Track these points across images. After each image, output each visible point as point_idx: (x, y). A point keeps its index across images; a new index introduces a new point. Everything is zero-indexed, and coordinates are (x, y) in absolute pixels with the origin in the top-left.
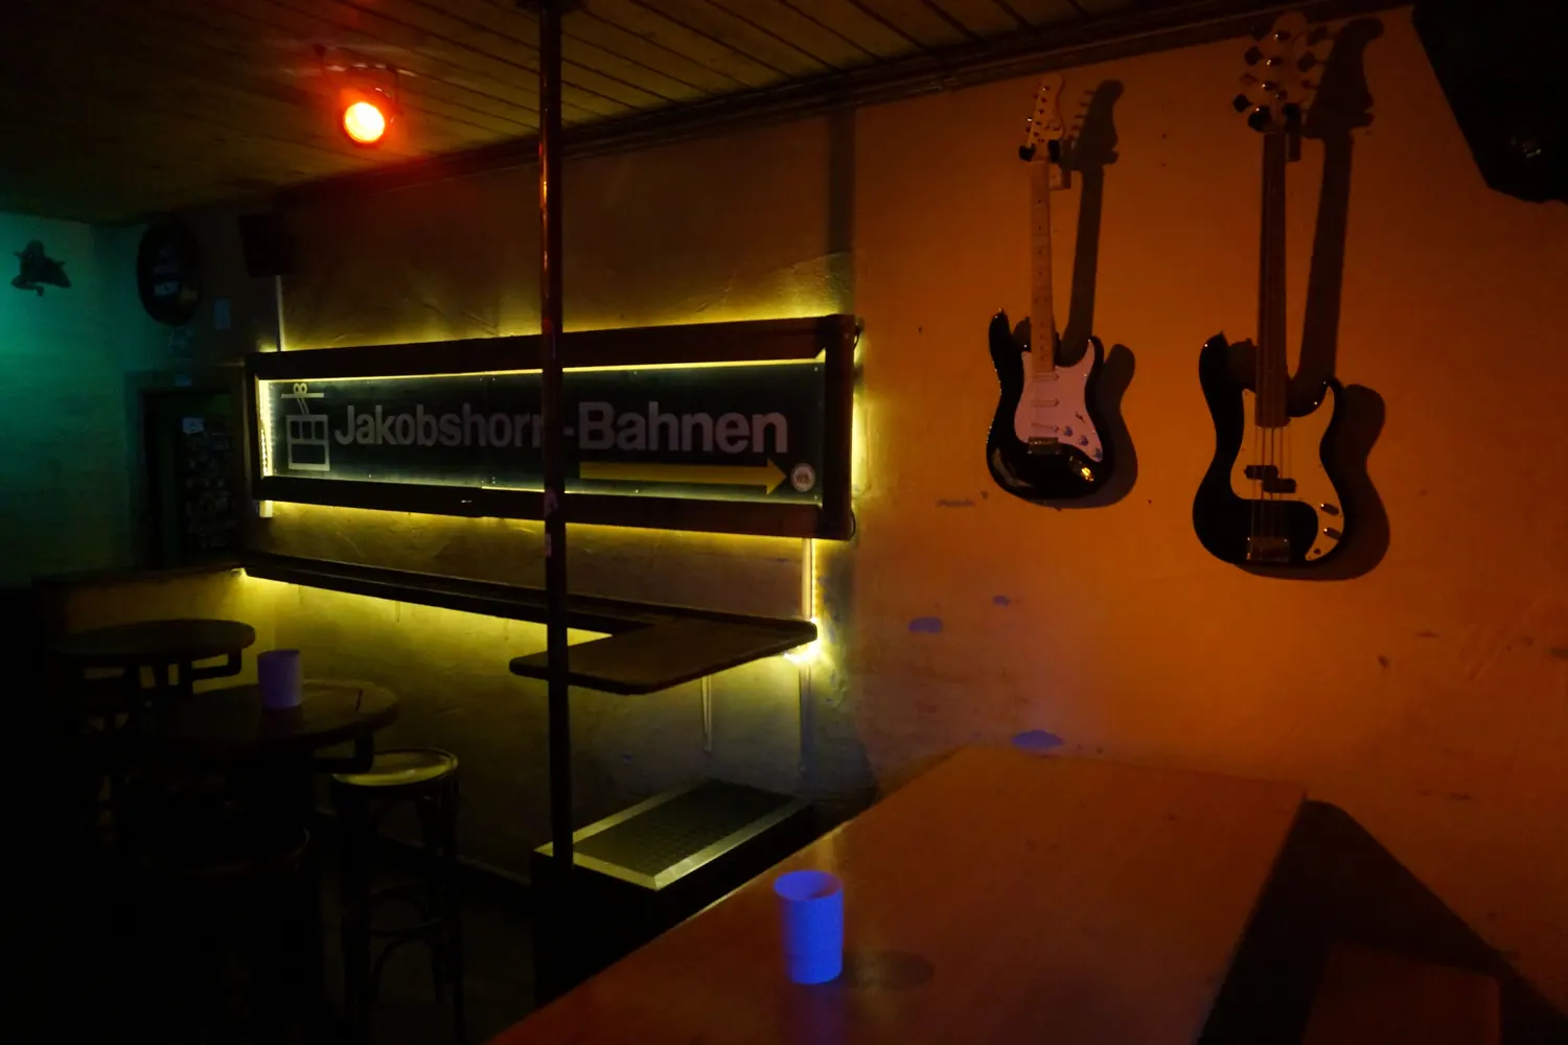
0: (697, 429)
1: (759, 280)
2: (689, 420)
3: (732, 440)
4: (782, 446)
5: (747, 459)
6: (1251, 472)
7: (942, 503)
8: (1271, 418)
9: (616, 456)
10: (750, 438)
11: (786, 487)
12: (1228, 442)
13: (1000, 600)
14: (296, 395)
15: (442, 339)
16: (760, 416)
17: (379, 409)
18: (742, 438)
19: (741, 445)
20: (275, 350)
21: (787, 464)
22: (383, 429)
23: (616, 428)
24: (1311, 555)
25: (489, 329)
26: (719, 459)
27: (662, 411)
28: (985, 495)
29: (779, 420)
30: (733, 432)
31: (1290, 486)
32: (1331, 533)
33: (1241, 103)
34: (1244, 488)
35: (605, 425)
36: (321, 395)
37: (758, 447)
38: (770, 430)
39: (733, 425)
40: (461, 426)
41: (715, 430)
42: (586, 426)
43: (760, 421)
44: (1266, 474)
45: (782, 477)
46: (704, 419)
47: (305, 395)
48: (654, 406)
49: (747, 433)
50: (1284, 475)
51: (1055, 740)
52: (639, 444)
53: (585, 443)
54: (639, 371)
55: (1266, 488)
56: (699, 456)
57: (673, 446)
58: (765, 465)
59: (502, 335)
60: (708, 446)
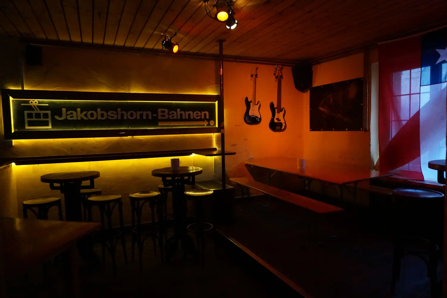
0: (189, 115)
1: (202, 87)
2: (187, 113)
3: (197, 116)
4: (208, 117)
5: (201, 120)
6: (277, 119)
7: (236, 126)
8: (278, 112)
9: (169, 120)
10: (201, 116)
11: (209, 125)
12: (274, 115)
13: (245, 140)
14: (31, 104)
15: (109, 92)
16: (203, 112)
17: (79, 110)
18: (199, 116)
19: (199, 117)
20: (20, 89)
21: (209, 120)
22: (82, 115)
23: (169, 114)
24: (282, 129)
25: (127, 91)
26: (194, 120)
27: (180, 111)
28: (242, 124)
29: (207, 113)
30: (197, 115)
31: (280, 120)
32: (284, 126)
33: (274, 74)
34: (276, 121)
35: (166, 114)
36: (47, 105)
37: (203, 117)
38: (205, 115)
39: (197, 113)
40: (117, 114)
41: (193, 115)
42: (160, 114)
43: (203, 113)
44: (278, 119)
45: (208, 123)
46: (191, 113)
47: (37, 104)
48: (179, 110)
49: (200, 115)
50: (280, 119)
51: (253, 159)
52: (175, 118)
53: (160, 118)
54: (174, 103)
55: (278, 121)
56: (189, 120)
57: (184, 118)
58: (204, 121)
59: (131, 92)
60: (192, 118)
